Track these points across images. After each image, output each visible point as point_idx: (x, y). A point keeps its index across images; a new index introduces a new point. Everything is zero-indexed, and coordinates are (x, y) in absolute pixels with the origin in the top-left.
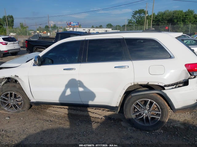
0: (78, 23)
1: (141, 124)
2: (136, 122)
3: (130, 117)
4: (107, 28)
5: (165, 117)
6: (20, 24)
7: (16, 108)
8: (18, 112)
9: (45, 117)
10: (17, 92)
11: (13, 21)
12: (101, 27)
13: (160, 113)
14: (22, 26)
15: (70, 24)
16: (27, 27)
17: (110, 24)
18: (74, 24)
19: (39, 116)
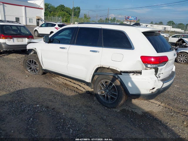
0: (136, 18)
1: (104, 100)
2: (100, 98)
3: (96, 93)
4: (167, 25)
5: (120, 99)
6: (85, 14)
7: (35, 72)
8: (36, 75)
9: (48, 82)
10: (36, 60)
11: (79, 12)
12: (161, 23)
13: (117, 94)
14: (85, 16)
15: (128, 18)
16: (90, 18)
17: (172, 21)
18: (133, 18)
19: (46, 80)
